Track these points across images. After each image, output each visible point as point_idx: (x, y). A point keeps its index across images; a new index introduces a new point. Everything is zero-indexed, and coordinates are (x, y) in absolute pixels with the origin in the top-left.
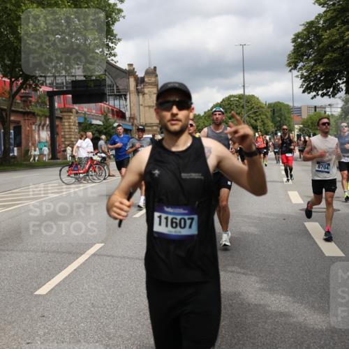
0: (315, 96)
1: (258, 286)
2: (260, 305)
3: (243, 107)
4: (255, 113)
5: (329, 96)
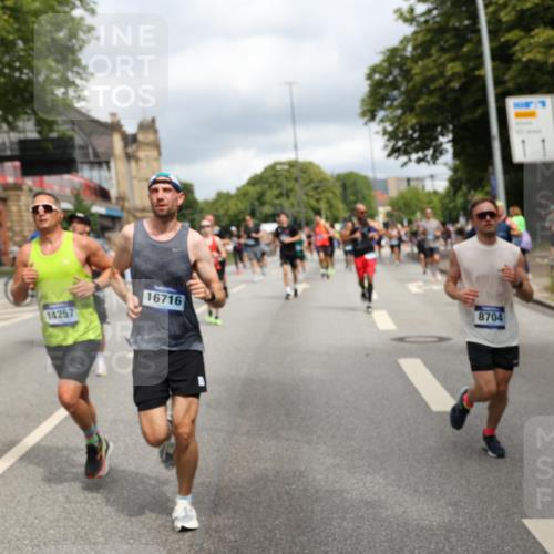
0: (405, 164)
1: (329, 461)
2: (334, 491)
3: (296, 180)
4: (316, 188)
5: (428, 162)
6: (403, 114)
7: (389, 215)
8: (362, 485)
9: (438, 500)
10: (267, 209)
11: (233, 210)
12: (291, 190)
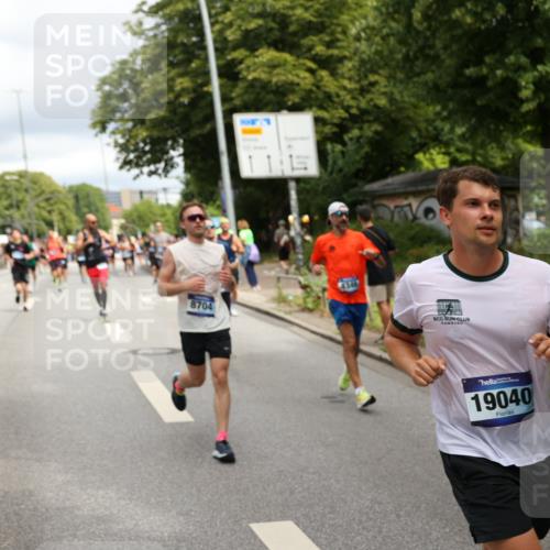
0: (138, 176)
1: (60, 478)
4: (47, 200)
5: (160, 175)
6: (135, 126)
7: (123, 227)
8: (94, 500)
9: (170, 511)
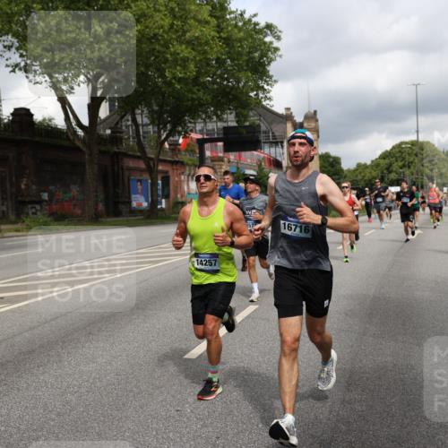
3: (416, 155)
10: (393, 176)
11: (368, 176)
12: (412, 162)
